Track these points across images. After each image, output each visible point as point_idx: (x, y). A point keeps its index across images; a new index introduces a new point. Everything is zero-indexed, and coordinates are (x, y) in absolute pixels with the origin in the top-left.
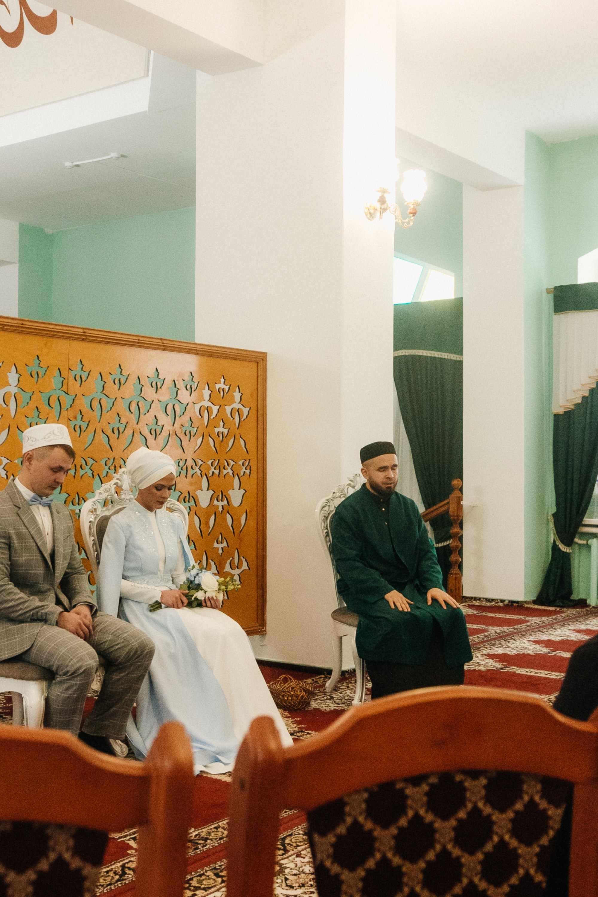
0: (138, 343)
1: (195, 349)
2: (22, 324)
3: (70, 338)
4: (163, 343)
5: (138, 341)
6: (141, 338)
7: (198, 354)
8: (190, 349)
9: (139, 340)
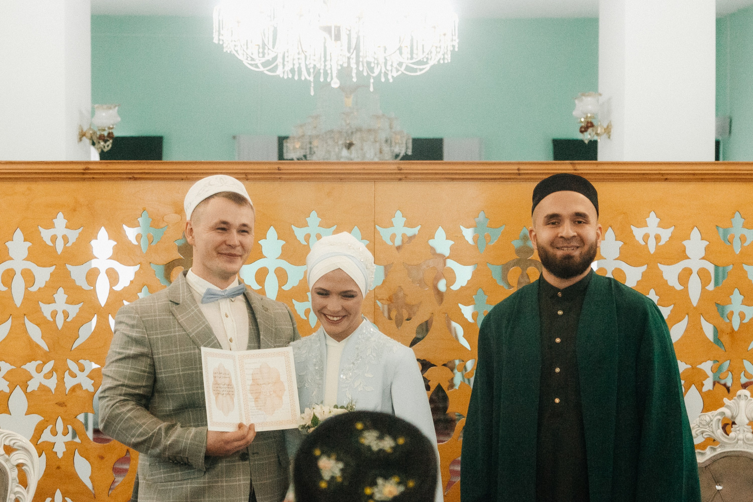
0: (519, 174)
1: (657, 172)
2: (279, 169)
3: (375, 180)
4: (575, 170)
5: (517, 172)
6: (522, 167)
7: (666, 179)
8: (644, 174)
9: (518, 170)
